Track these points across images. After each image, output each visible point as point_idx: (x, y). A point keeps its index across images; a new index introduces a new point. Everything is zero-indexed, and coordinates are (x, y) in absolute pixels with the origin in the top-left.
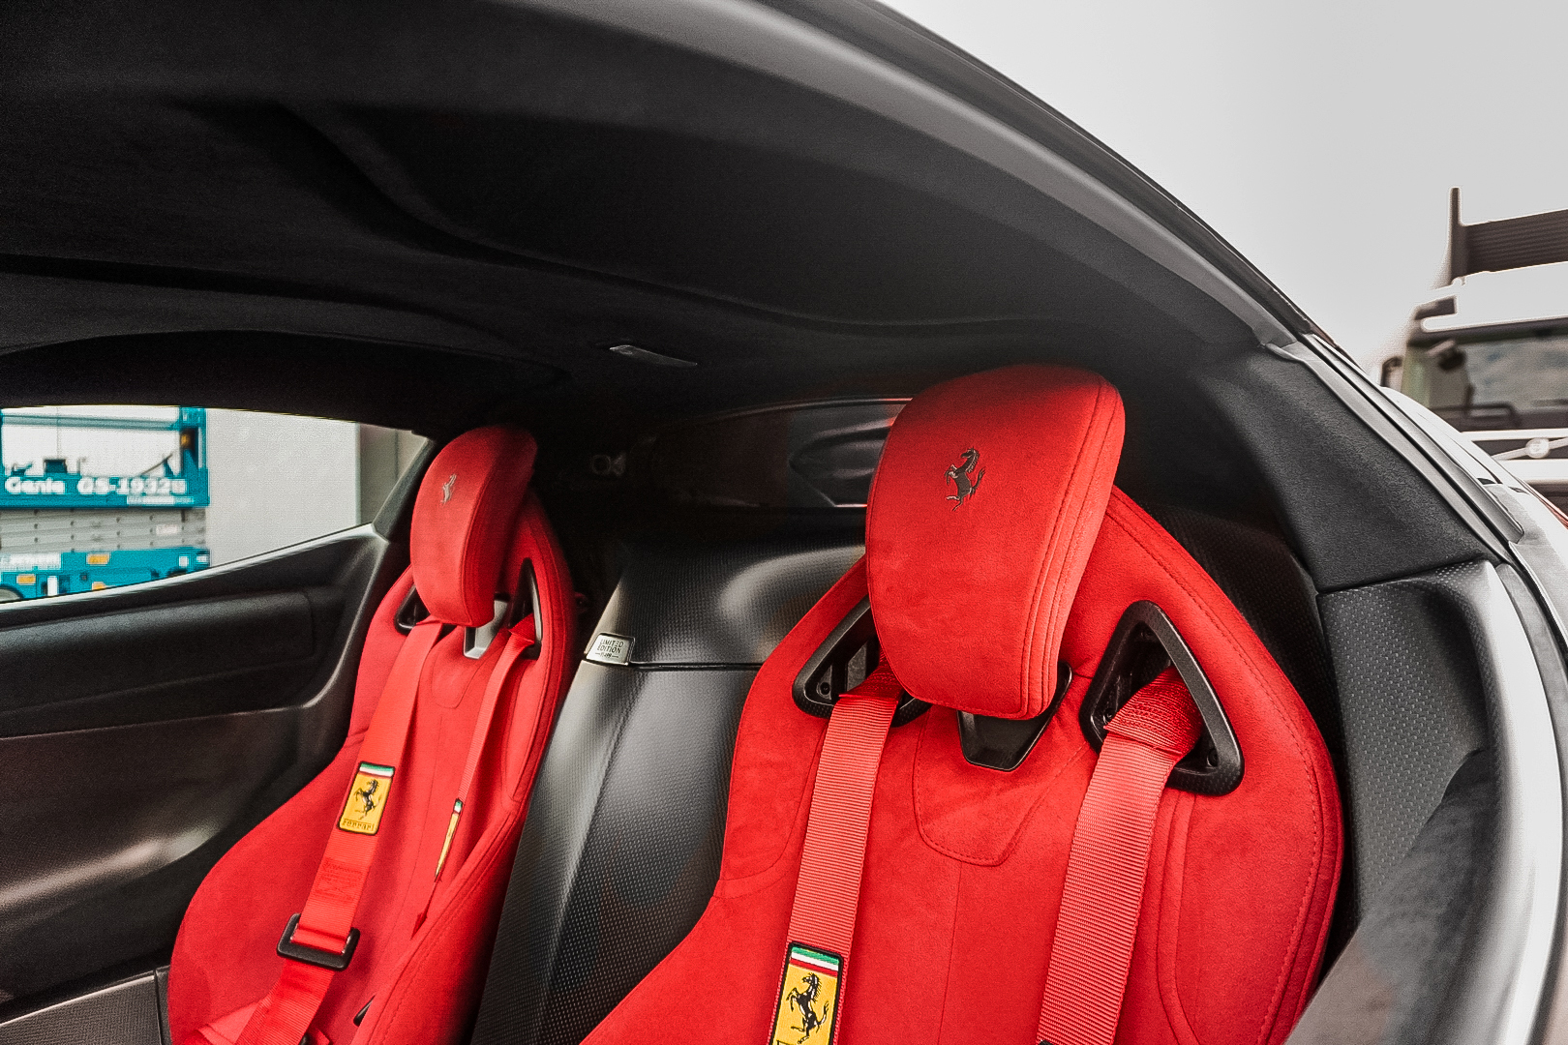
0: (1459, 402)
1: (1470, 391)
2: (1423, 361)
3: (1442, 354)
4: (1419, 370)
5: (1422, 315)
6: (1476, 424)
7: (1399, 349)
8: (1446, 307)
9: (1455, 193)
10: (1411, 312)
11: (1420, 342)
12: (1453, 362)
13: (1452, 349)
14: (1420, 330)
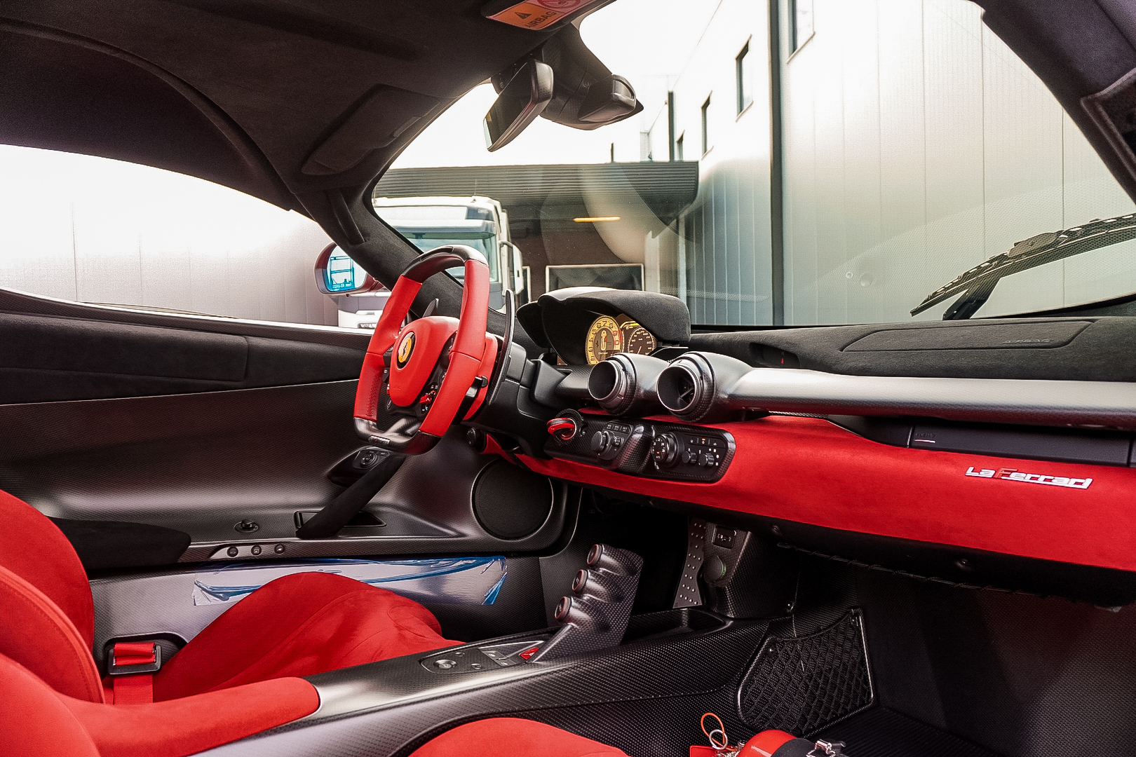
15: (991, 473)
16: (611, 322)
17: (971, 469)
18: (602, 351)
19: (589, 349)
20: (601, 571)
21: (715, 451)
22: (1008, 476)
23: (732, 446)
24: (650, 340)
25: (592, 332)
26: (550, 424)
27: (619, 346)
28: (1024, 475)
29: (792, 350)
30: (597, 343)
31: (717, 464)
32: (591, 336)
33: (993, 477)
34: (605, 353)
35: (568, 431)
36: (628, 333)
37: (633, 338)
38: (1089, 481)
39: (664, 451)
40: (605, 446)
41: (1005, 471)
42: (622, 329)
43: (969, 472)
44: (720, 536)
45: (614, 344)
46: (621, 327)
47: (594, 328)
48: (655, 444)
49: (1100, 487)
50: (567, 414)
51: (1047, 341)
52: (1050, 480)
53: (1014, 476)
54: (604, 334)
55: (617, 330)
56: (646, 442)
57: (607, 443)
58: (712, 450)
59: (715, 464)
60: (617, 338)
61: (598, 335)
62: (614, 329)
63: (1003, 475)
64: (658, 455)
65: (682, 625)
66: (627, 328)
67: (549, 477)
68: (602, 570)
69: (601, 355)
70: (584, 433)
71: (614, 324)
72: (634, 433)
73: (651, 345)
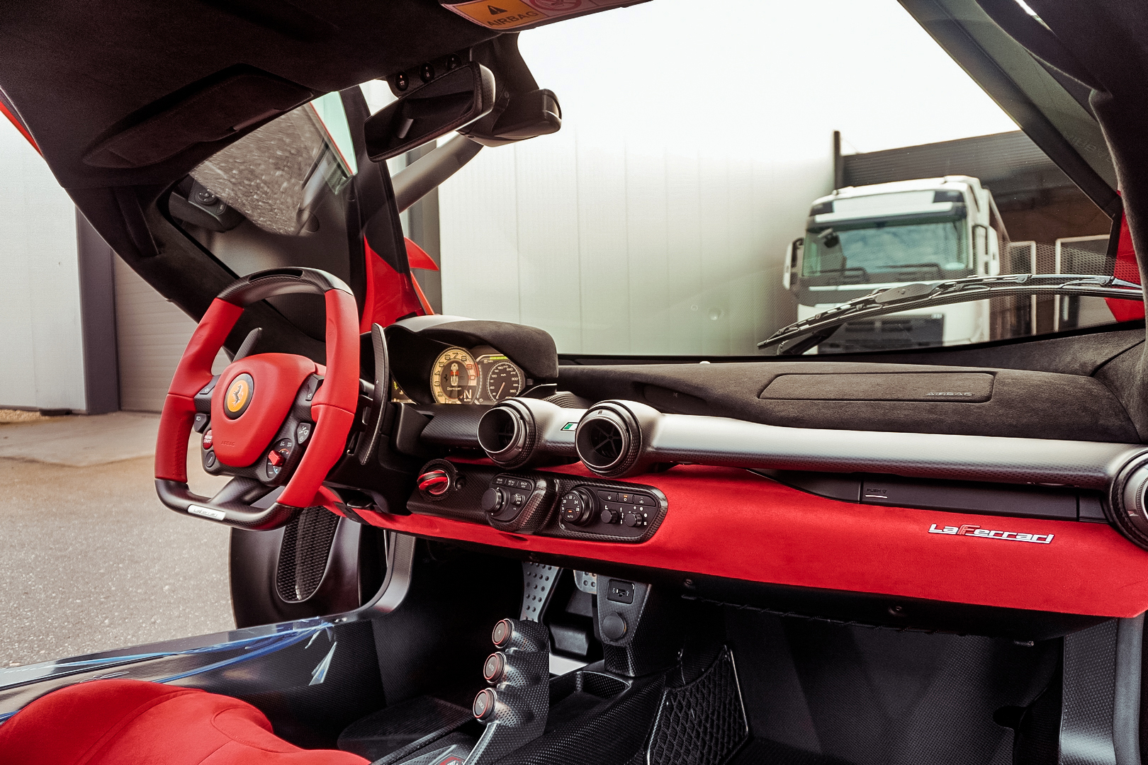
0: (838, 267)
1: (844, 260)
2: (815, 241)
3: (826, 237)
4: (814, 246)
5: (815, 212)
6: (846, 280)
7: (802, 234)
8: (828, 208)
9: (837, 135)
10: (808, 212)
11: (814, 229)
12: (832, 242)
13: (831, 234)
14: (813, 222)
15: (955, 530)
16: (465, 354)
17: (934, 526)
18: (453, 387)
19: (434, 384)
20: (512, 651)
21: (641, 509)
22: (973, 532)
23: (664, 504)
24: (516, 376)
25: (438, 365)
26: (423, 480)
27: (475, 381)
28: (987, 532)
29: (697, 393)
30: (446, 377)
31: (645, 523)
32: (438, 369)
33: (956, 534)
34: (457, 389)
35: (438, 485)
36: (487, 368)
37: (494, 373)
38: (1051, 537)
39: (578, 510)
40: (501, 505)
41: (969, 528)
42: (478, 363)
43: (933, 529)
44: (616, 591)
45: (468, 378)
46: (478, 360)
47: (443, 359)
48: (565, 501)
49: (1061, 542)
50: (436, 464)
51: (969, 394)
52: (1015, 536)
53: (977, 533)
54: (455, 368)
55: (472, 363)
56: (552, 498)
57: (503, 501)
58: (638, 508)
59: (643, 523)
60: (472, 372)
61: (447, 368)
62: (467, 362)
63: (967, 532)
64: (570, 514)
65: (576, 690)
66: (486, 361)
67: (385, 529)
68: (513, 649)
69: (452, 391)
70: (459, 486)
71: (468, 357)
72: (536, 488)
73: (517, 382)
